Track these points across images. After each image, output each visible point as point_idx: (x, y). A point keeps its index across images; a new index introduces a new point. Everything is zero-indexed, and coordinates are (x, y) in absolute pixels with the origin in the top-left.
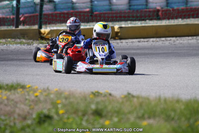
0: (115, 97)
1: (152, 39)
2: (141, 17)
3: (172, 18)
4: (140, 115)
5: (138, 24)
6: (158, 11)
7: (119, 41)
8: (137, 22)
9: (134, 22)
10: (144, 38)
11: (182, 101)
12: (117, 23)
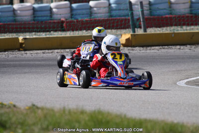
0: (20, 108)
1: (56, 51)
2: (46, 28)
3: (77, 30)
4: (44, 126)
5: (43, 35)
6: (63, 22)
7: (23, 52)
8: (41, 33)
9: (39, 34)
10: (48, 49)
11: (86, 113)
12: (22, 34)
